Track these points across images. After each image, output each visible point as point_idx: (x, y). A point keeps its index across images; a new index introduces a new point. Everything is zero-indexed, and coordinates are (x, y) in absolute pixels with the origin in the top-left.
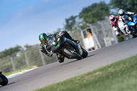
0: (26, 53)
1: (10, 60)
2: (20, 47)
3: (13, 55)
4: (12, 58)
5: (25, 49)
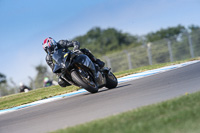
0: (190, 37)
1: (166, 45)
2: (183, 28)
3: (172, 37)
4: (169, 43)
5: (190, 31)
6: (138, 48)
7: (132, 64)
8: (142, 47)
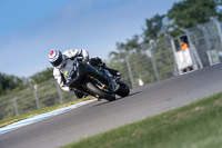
6: (23, 92)
7: (19, 110)
8: (28, 89)
